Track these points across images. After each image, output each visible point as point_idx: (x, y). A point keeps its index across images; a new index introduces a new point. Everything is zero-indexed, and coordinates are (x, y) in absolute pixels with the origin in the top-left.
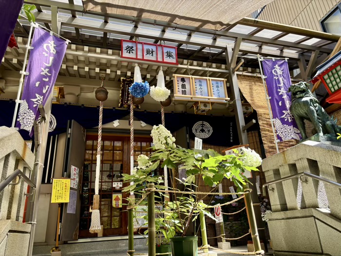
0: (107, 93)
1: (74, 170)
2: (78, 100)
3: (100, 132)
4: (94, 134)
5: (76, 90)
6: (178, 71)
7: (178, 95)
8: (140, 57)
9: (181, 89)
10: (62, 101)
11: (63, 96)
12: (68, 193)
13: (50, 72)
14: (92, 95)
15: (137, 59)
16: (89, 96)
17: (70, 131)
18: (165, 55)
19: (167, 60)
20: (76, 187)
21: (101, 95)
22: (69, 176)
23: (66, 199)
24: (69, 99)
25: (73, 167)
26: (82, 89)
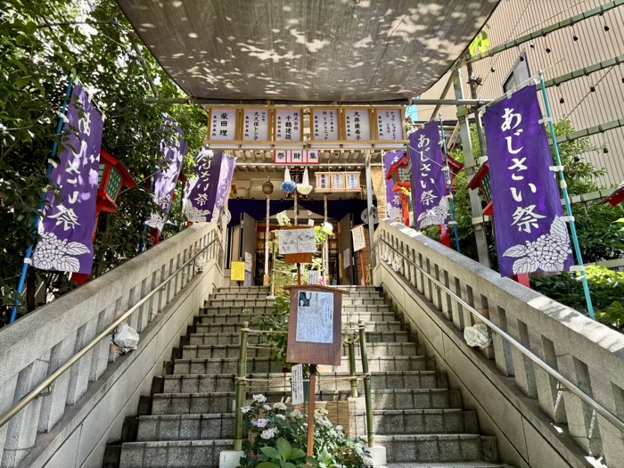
0: (272, 187)
1: (248, 256)
2: (249, 194)
3: (268, 222)
4: (262, 225)
5: (246, 184)
6: (318, 170)
7: (319, 189)
8: (289, 161)
9: (321, 184)
10: (235, 197)
11: (235, 192)
12: (243, 274)
13: (226, 182)
14: (260, 188)
15: (286, 163)
16: (257, 189)
17: (242, 222)
18: (309, 156)
19: (311, 160)
20: (250, 270)
21: (268, 189)
22: (244, 260)
23: (242, 277)
24: (241, 194)
25: (247, 254)
26: (252, 183)
